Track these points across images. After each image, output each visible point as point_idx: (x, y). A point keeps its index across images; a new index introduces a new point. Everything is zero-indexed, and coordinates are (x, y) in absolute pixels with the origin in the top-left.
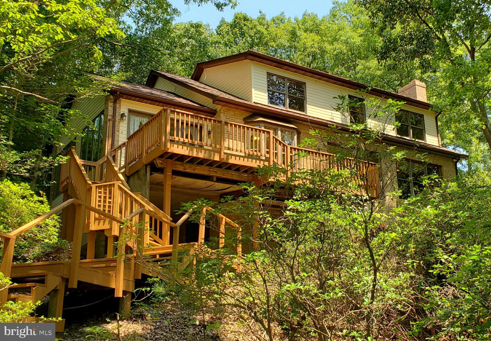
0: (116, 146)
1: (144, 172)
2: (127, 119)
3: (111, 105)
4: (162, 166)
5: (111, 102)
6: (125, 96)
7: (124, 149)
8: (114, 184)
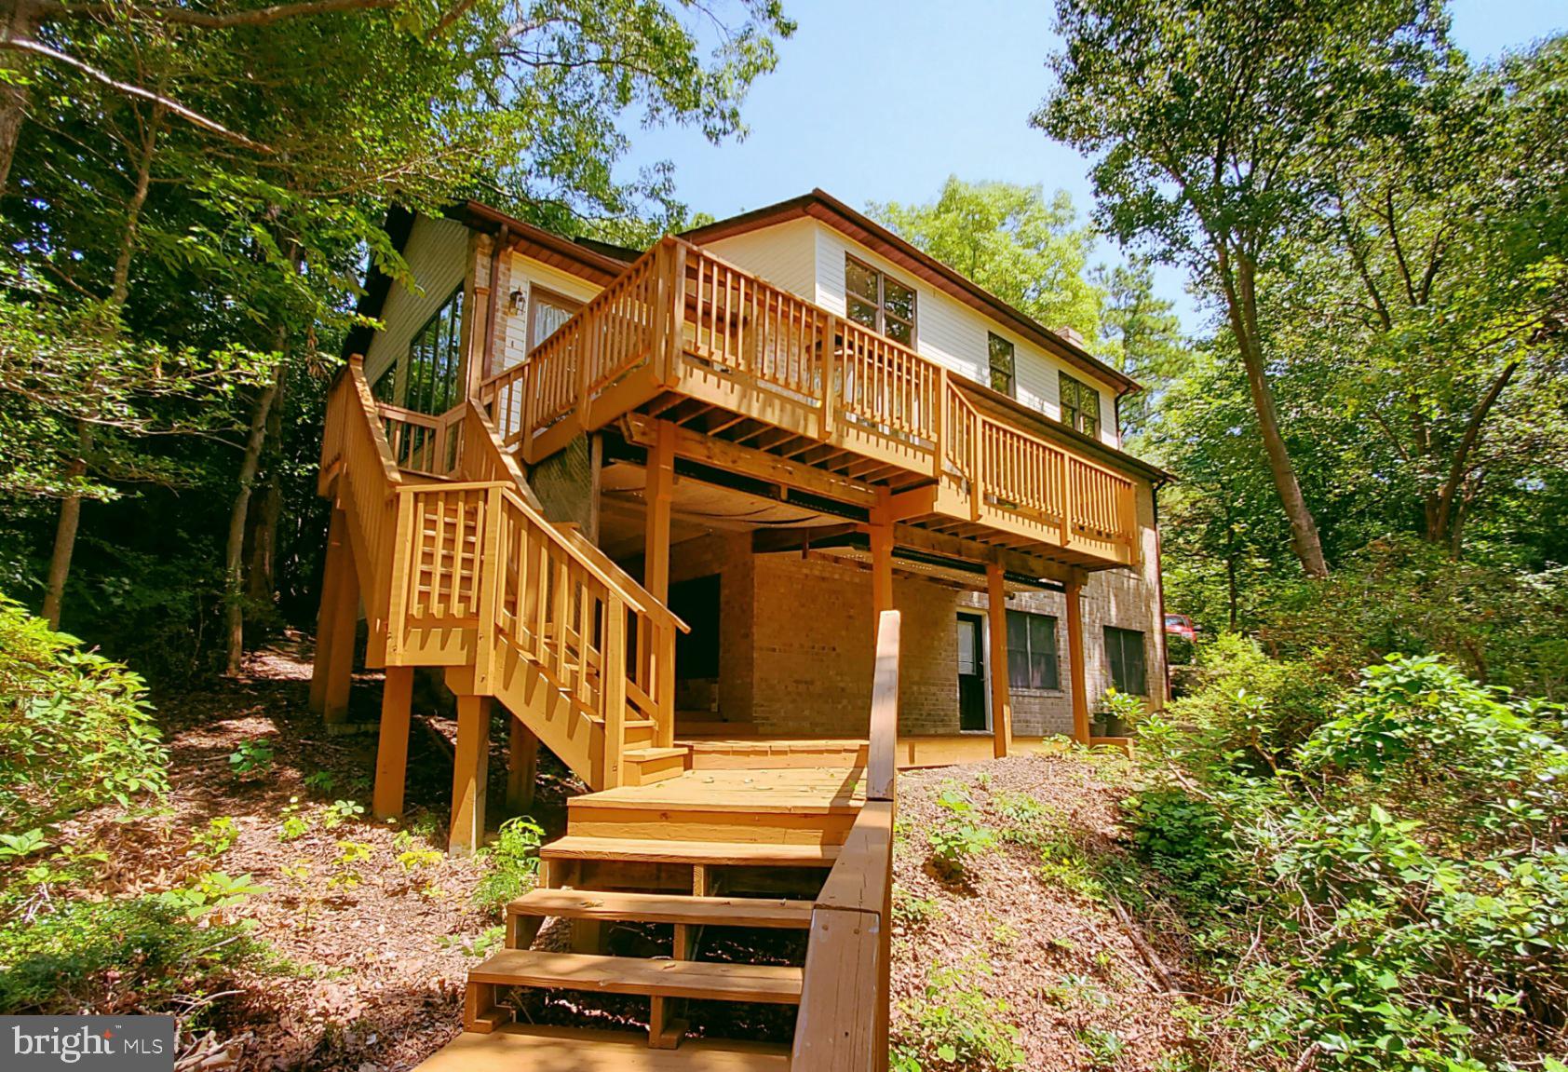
0: (496, 372)
1: (582, 454)
2: (526, 309)
3: (482, 261)
4: (645, 440)
5: (484, 254)
6: (524, 244)
7: (518, 385)
8: (486, 491)
